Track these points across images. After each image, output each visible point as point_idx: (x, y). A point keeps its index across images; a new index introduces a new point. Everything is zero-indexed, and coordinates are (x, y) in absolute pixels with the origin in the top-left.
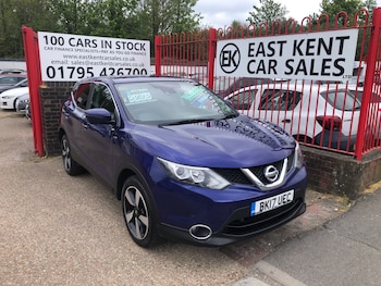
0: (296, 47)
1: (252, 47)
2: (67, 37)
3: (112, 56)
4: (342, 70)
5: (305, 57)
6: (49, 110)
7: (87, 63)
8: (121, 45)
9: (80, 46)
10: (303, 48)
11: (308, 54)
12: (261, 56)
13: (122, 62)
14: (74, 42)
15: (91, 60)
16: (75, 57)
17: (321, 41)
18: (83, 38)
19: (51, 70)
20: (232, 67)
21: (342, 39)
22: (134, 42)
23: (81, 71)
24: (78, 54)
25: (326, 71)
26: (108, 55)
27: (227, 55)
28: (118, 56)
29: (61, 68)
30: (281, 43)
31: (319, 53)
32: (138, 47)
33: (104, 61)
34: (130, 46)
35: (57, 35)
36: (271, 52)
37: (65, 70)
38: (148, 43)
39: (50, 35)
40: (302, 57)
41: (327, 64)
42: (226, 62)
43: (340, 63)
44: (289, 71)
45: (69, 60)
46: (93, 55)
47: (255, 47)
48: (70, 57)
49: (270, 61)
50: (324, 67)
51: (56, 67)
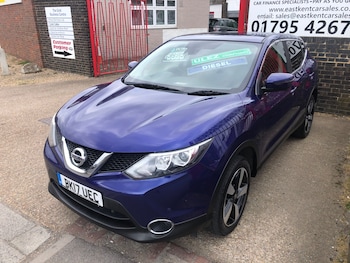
7: (293, 16)
15: (298, 13)
16: (281, 10)
19: (256, 24)
23: (284, 25)
29: (265, 22)
33: (313, 13)
37: (268, 23)
45: (274, 13)
46: (302, 6)
48: (276, 10)
51: (261, 21)
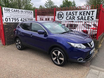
0: (80, 13)
1: (67, 13)
2: (11, 9)
3: (24, 15)
4: (93, 19)
5: (83, 16)
6: (7, 31)
7: (17, 17)
8: (26, 12)
9: (15, 12)
10: (82, 13)
11: (83, 15)
12: (70, 15)
13: (26, 17)
14: (13, 11)
15: (18, 16)
16: (14, 15)
17: (87, 12)
18: (15, 9)
19: (6, 19)
20: (61, 18)
21: (93, 12)
22: (29, 11)
23: (15, 19)
24: (14, 14)
25: (89, 19)
26: (23, 15)
27: (59, 15)
28: (25, 15)
29: (10, 18)
30: (76, 12)
31: (86, 15)
32: (30, 12)
33: (21, 16)
34: (28, 12)
35: (8, 8)
36: (73, 15)
38: (33, 11)
39: (6, 8)
40: (82, 16)
41: (89, 17)
42: (59, 17)
43: (92, 17)
44: (78, 19)
45: (12, 16)
46: (19, 14)
47: (68, 13)
48: (12, 15)
49: (73, 17)
50: (88, 18)
51: (8, 18)
